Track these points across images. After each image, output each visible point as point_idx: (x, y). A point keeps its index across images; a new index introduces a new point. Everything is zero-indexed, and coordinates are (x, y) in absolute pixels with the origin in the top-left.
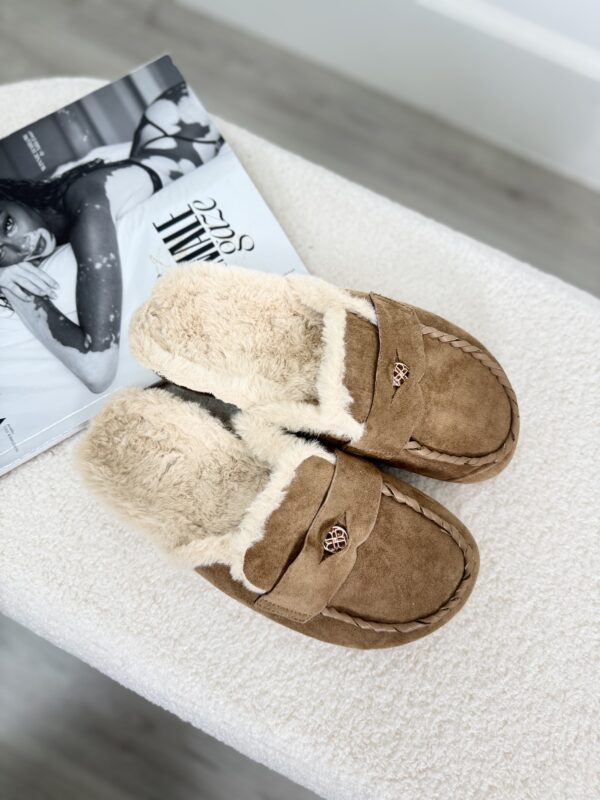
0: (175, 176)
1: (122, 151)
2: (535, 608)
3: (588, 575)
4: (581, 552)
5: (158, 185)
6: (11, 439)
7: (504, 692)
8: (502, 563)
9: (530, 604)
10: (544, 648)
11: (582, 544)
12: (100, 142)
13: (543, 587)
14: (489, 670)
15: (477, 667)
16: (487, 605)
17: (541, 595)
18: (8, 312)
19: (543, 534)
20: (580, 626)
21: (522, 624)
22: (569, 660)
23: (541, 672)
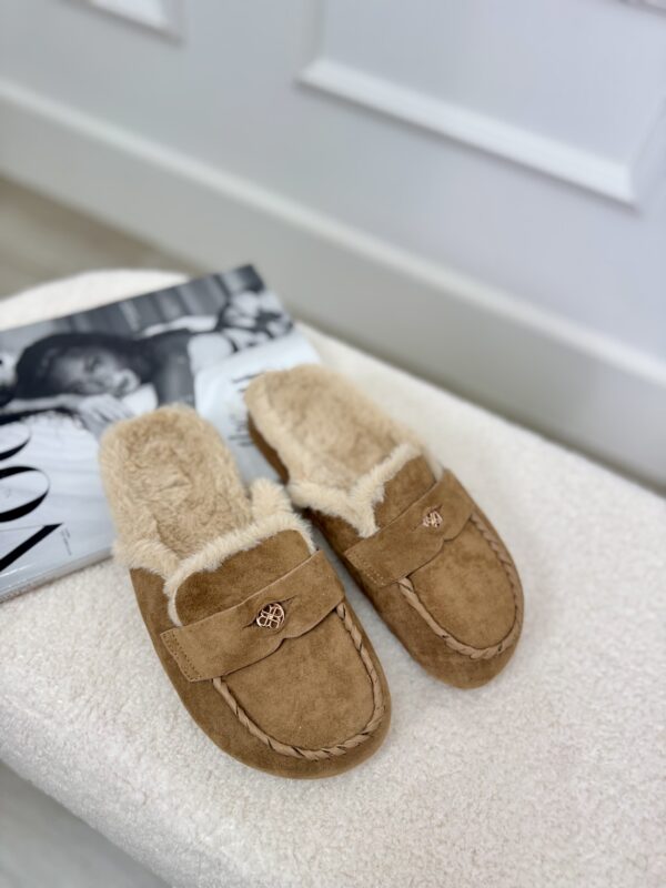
0: (251, 345)
1: (208, 323)
2: (600, 758)
3: (651, 724)
4: (639, 700)
5: (235, 349)
6: (66, 543)
7: (579, 855)
8: (561, 705)
9: (594, 753)
10: (616, 802)
11: (639, 691)
12: (186, 312)
13: (607, 735)
14: (560, 826)
15: (546, 822)
16: (549, 752)
17: (606, 743)
18: (84, 433)
19: (598, 680)
20: (651, 780)
21: (589, 775)
22: (644, 820)
23: (616, 831)
